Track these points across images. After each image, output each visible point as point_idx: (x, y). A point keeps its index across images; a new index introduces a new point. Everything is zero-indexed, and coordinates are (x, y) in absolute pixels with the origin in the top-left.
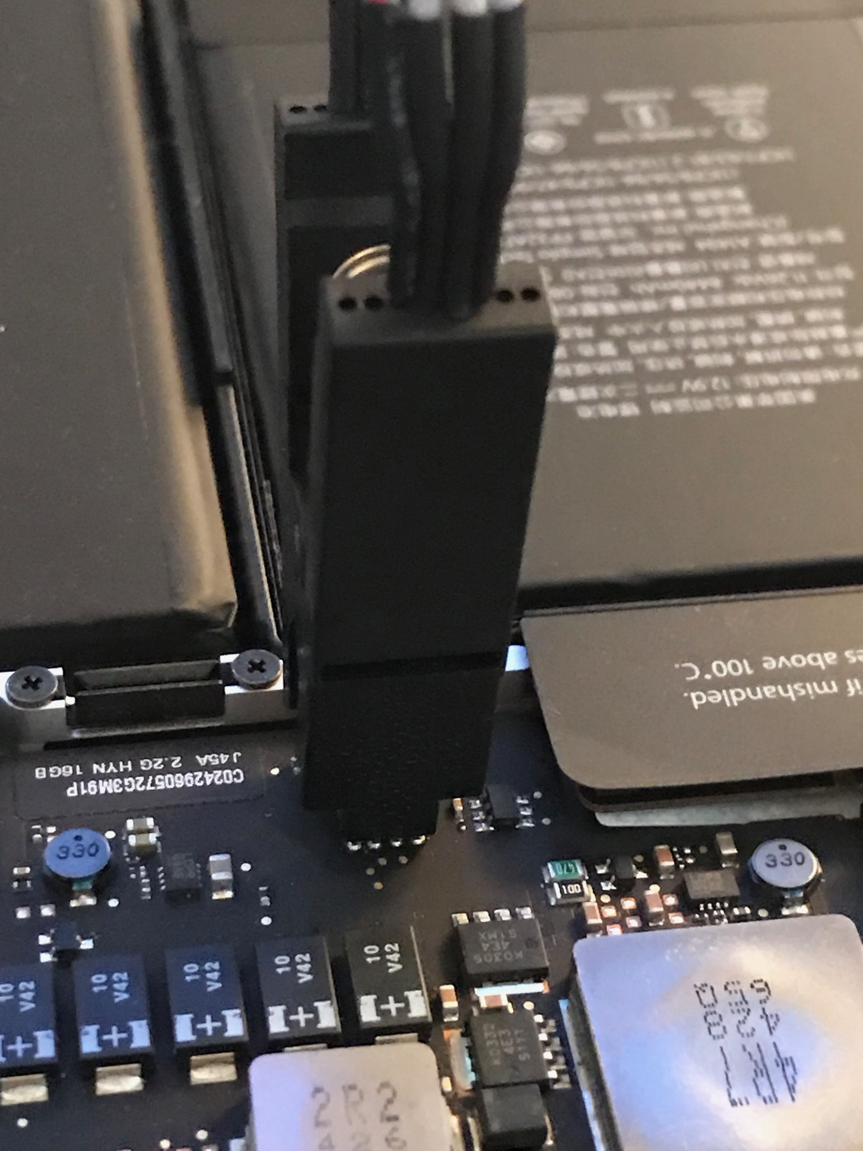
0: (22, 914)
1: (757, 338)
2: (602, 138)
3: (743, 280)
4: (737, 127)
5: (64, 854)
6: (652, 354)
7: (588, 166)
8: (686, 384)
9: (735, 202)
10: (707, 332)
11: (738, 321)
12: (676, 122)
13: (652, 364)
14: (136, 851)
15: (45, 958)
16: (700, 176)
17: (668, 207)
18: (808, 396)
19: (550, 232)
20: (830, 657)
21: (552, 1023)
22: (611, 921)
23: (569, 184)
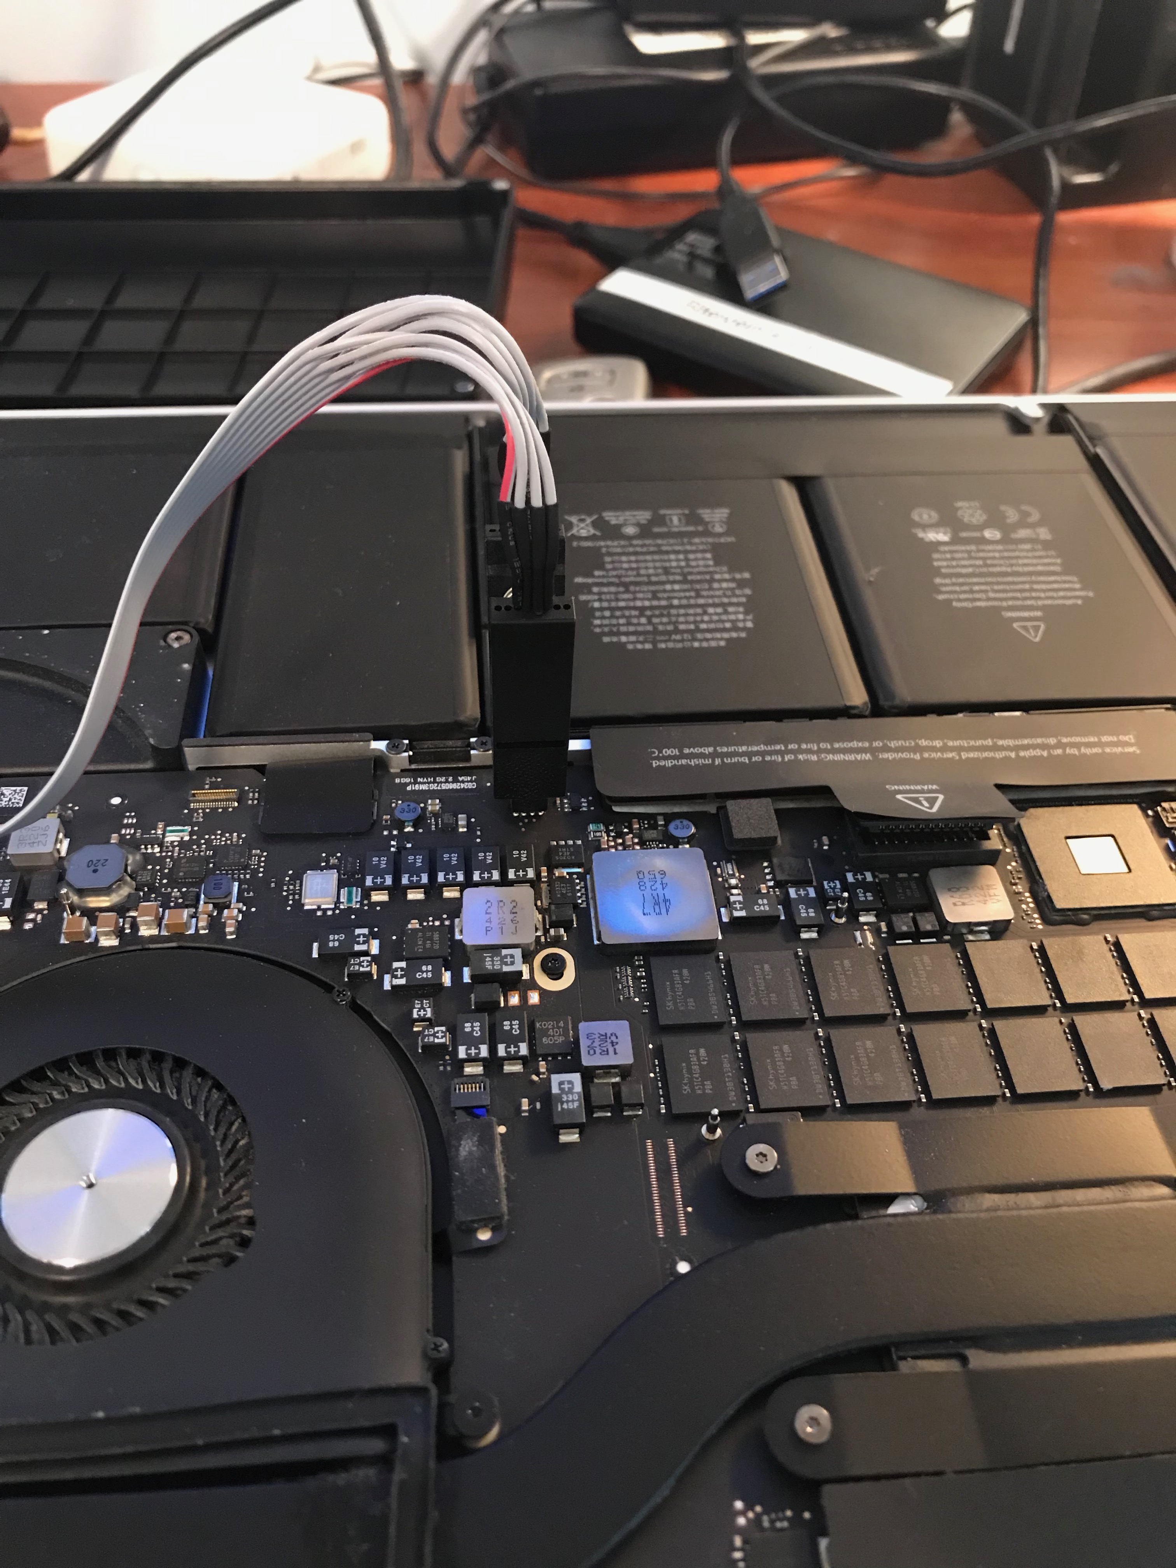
0: (386, 833)
1: (706, 618)
2: (656, 530)
3: (704, 593)
4: (714, 526)
5: (403, 811)
6: (661, 623)
7: (647, 542)
8: (673, 637)
9: (708, 559)
10: (686, 615)
11: (699, 611)
12: (688, 523)
13: (661, 628)
14: (431, 812)
15: (393, 849)
16: (694, 548)
17: (678, 560)
18: (722, 643)
19: (626, 570)
20: (711, 749)
21: (582, 883)
22: (612, 847)
23: (639, 549)
